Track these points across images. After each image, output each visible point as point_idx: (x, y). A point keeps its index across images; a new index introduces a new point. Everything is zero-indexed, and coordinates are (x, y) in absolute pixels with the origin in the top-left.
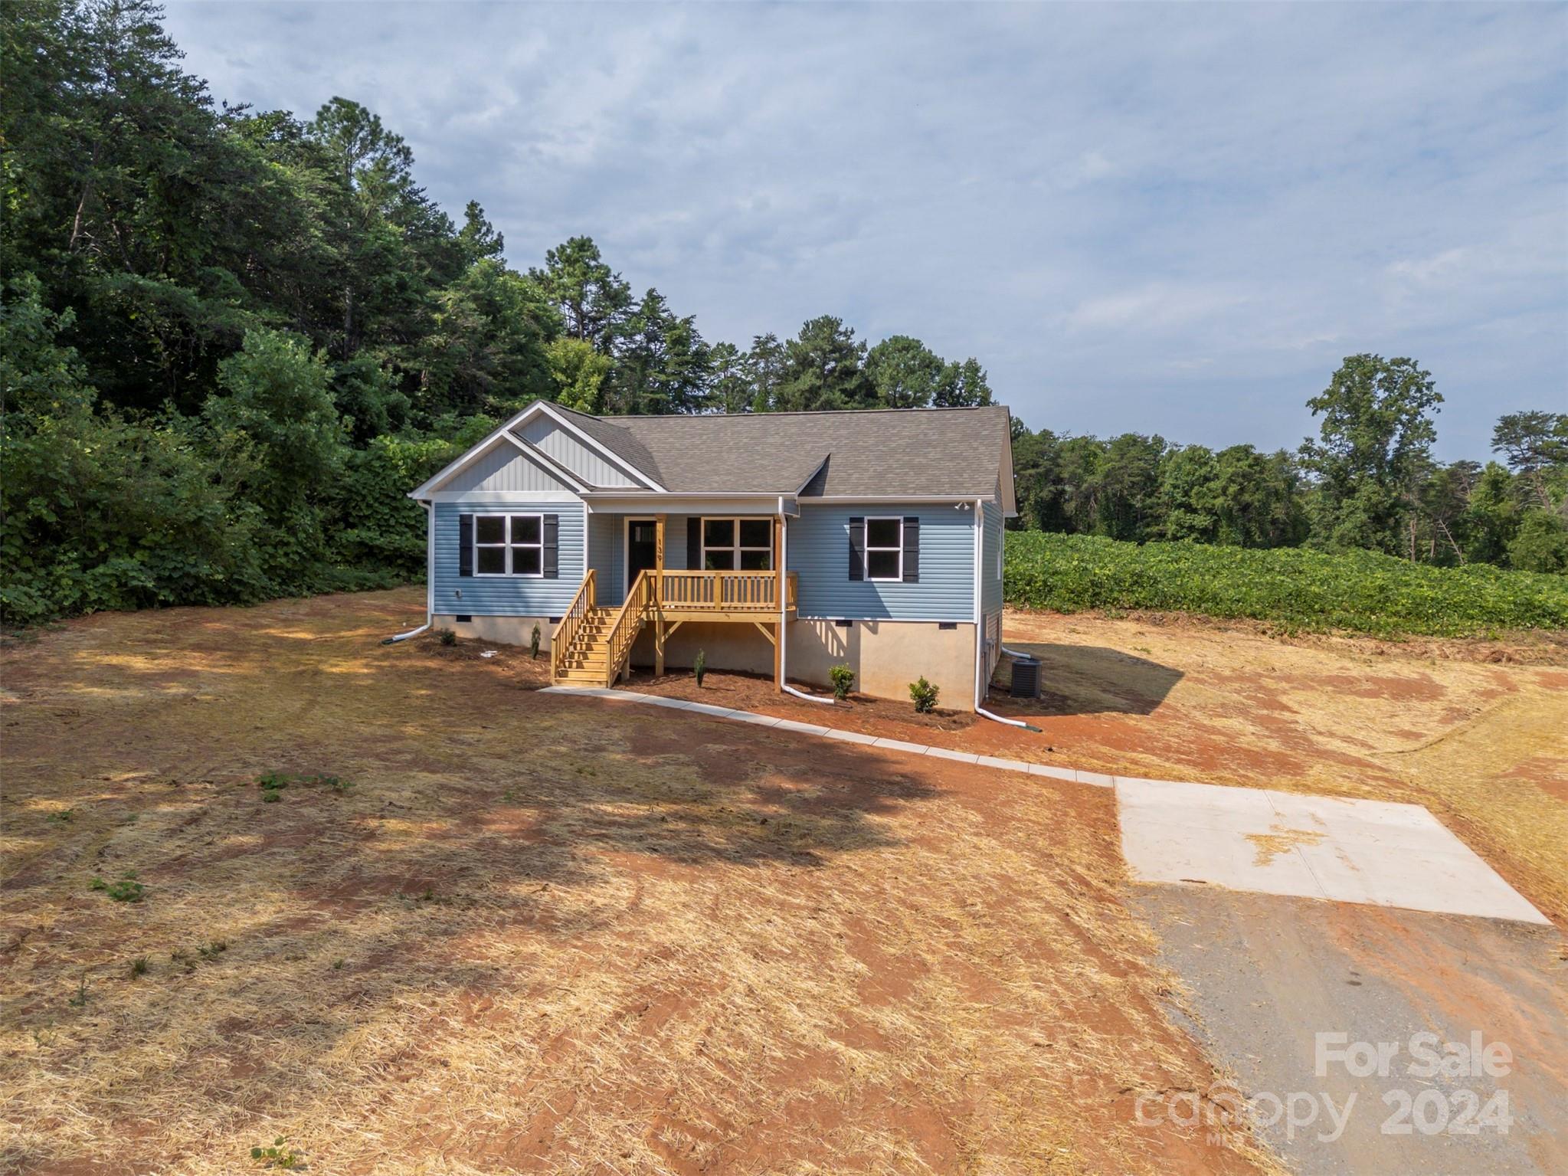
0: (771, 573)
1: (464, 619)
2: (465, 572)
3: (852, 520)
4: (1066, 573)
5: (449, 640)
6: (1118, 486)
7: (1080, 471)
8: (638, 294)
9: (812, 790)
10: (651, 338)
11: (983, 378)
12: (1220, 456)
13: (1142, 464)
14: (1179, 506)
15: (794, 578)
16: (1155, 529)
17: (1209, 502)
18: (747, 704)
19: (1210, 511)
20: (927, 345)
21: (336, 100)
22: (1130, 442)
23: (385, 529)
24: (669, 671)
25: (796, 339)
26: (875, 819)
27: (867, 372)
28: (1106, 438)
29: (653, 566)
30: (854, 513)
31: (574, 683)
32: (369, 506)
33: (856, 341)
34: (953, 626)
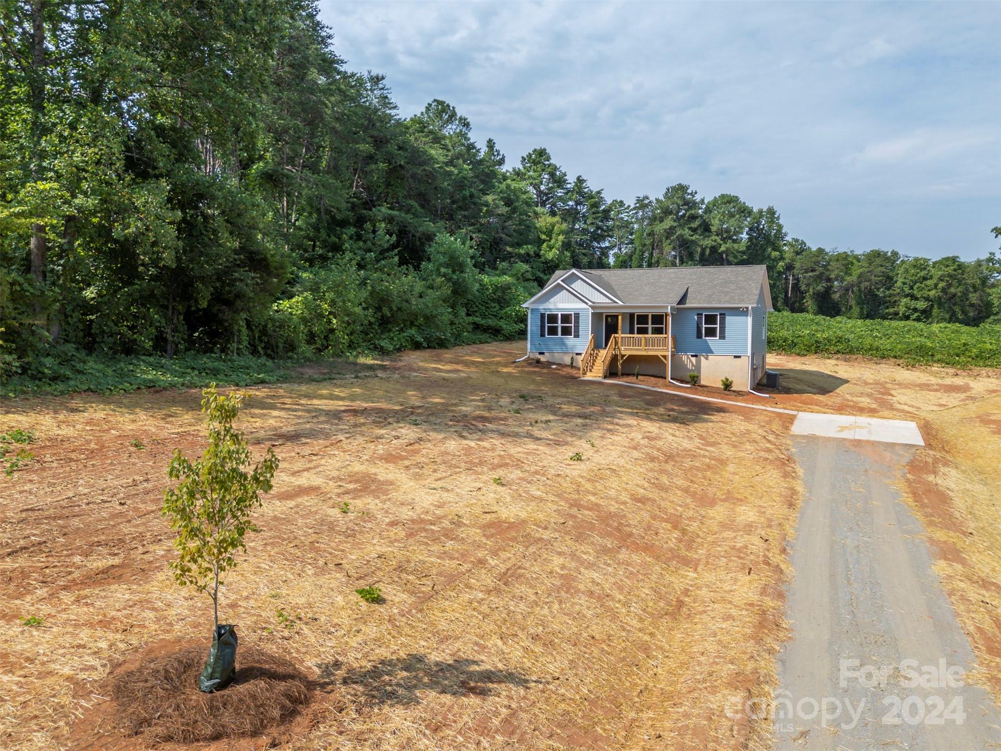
0: (664, 336)
1: (542, 353)
2: (542, 335)
3: (698, 314)
4: (804, 337)
5: (538, 361)
6: (867, 284)
7: (841, 273)
8: (571, 179)
9: (684, 409)
10: (578, 203)
11: (778, 218)
12: (935, 263)
13: (883, 269)
14: (907, 296)
15: (674, 338)
16: (891, 310)
17: (926, 293)
18: (655, 385)
19: (927, 299)
20: (742, 200)
21: (435, 100)
22: (877, 254)
23: (484, 316)
24: (623, 375)
25: (661, 198)
26: (706, 416)
27: (706, 217)
28: (861, 252)
29: (617, 333)
30: (699, 311)
31: (589, 377)
32: (477, 306)
33: (698, 198)
34: (739, 357)
